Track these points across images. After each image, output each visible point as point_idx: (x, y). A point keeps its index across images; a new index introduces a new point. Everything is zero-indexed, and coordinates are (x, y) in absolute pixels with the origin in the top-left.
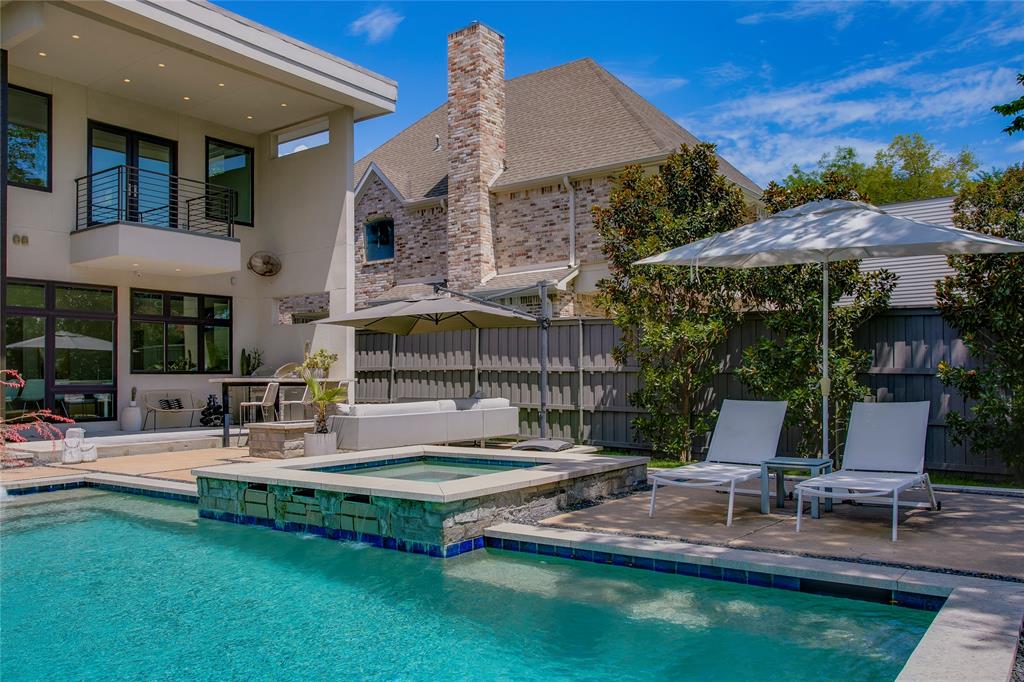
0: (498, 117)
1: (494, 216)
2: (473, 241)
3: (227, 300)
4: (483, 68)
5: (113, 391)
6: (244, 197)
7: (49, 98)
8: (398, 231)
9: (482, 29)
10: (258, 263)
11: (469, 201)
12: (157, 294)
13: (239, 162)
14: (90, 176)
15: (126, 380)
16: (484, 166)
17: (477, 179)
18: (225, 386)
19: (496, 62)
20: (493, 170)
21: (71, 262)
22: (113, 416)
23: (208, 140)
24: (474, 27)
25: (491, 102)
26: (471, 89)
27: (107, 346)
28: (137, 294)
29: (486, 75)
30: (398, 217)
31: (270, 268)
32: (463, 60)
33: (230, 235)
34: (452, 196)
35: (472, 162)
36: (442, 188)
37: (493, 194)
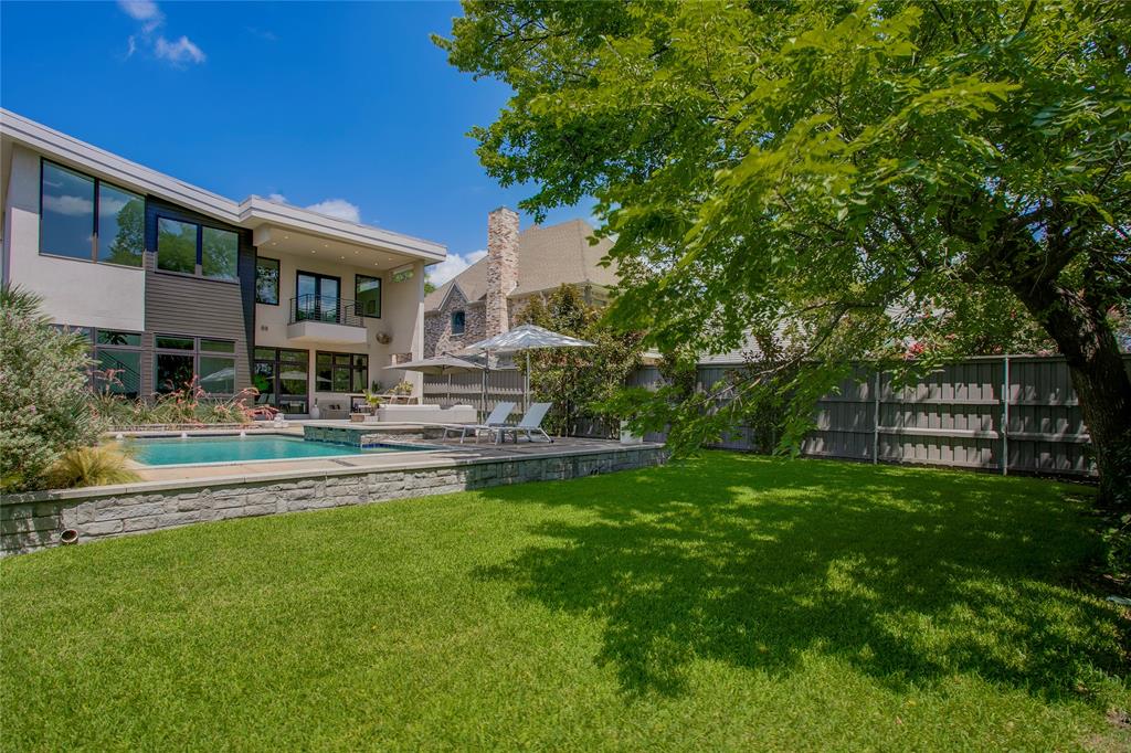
0: (513, 258)
1: (509, 312)
2: (497, 325)
3: (367, 356)
4: (504, 232)
5: (307, 400)
6: (377, 303)
7: (278, 261)
8: (467, 318)
9: (504, 211)
10: (381, 336)
11: (496, 304)
12: (328, 353)
13: (375, 285)
14: (297, 298)
15: (313, 393)
16: (504, 284)
17: (499, 292)
18: (352, 397)
19: (513, 228)
20: (510, 287)
21: (288, 338)
22: (307, 412)
23: (357, 275)
24: (500, 210)
25: (510, 248)
26: (498, 243)
27: (303, 376)
28: (319, 353)
29: (506, 236)
30: (467, 310)
31: (386, 340)
32: (495, 227)
33: (362, 326)
34: (488, 300)
35: (497, 282)
36: (484, 297)
37: (509, 300)
